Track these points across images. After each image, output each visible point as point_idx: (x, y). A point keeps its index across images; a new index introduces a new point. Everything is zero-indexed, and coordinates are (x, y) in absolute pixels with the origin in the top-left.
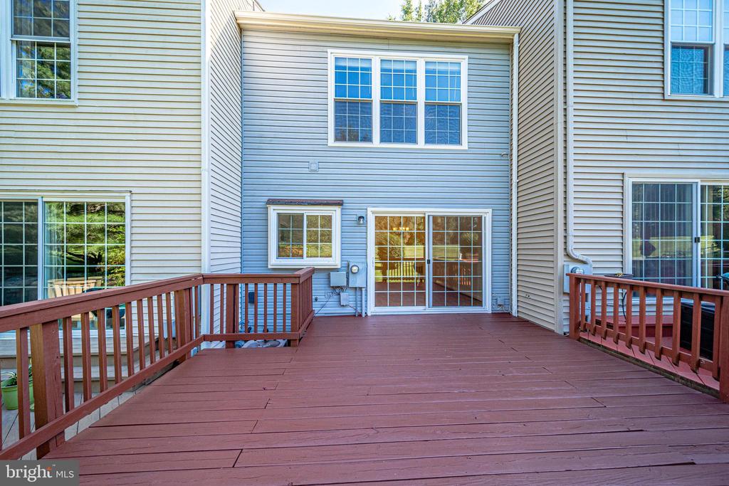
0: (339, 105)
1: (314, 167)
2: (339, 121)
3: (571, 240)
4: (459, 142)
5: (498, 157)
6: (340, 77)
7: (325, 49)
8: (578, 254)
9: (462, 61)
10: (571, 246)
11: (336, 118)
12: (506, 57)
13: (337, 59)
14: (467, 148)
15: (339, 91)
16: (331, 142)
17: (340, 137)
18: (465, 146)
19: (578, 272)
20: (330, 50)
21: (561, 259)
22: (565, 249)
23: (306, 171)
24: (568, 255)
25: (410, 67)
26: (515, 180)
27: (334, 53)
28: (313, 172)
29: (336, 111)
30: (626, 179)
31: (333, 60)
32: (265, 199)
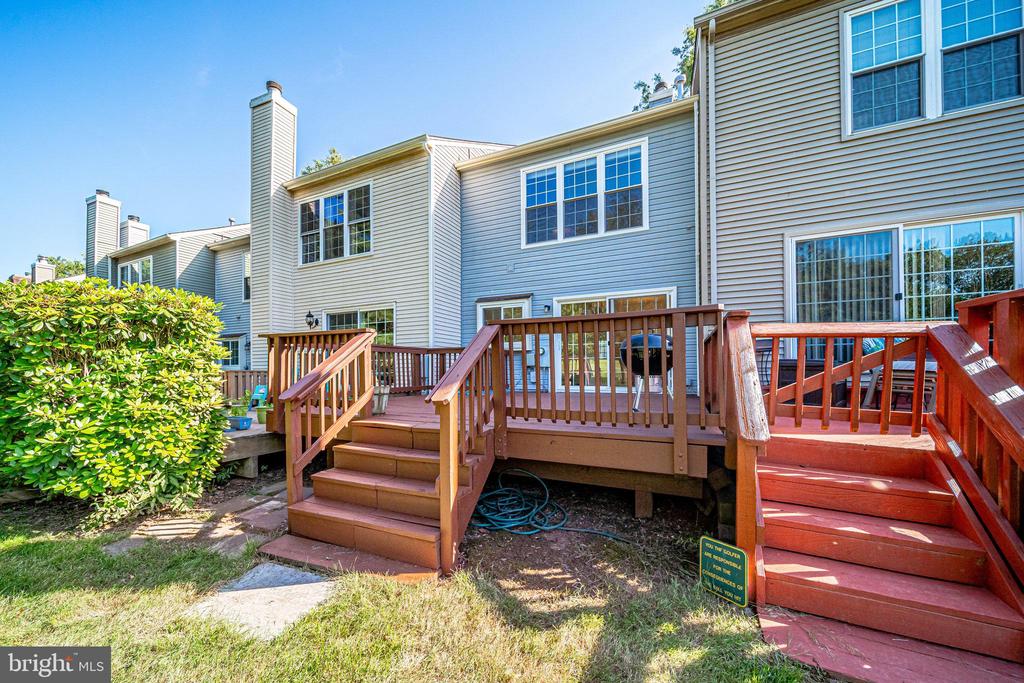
0: (530, 213)
1: (511, 268)
2: (530, 227)
4: (641, 224)
5: (685, 231)
6: (530, 190)
7: (518, 170)
9: (643, 143)
11: (528, 224)
13: (527, 175)
14: (648, 228)
15: (530, 201)
16: (524, 246)
17: (529, 241)
18: (646, 226)
20: (522, 170)
23: (506, 272)
25: (592, 163)
26: (697, 253)
27: (524, 172)
28: (511, 272)
29: (528, 218)
31: (525, 177)
32: (476, 299)
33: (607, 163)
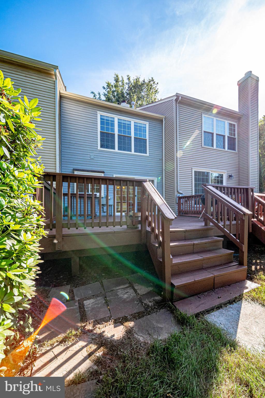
0: (102, 134)
1: (92, 157)
2: (102, 140)
3: (179, 187)
4: (146, 153)
5: (158, 159)
6: (102, 123)
7: (96, 111)
8: (181, 192)
9: (147, 124)
10: (179, 189)
11: (101, 139)
12: (161, 125)
13: (101, 115)
15: (102, 128)
16: (99, 148)
17: (102, 146)
18: (148, 155)
19: (180, 196)
20: (98, 112)
21: (176, 193)
22: (177, 190)
23: (89, 158)
24: (178, 192)
25: (129, 123)
26: (164, 168)
27: (100, 113)
28: (92, 159)
29: (101, 136)
30: (193, 169)
31: (100, 116)
32: (72, 168)
33: (135, 126)
